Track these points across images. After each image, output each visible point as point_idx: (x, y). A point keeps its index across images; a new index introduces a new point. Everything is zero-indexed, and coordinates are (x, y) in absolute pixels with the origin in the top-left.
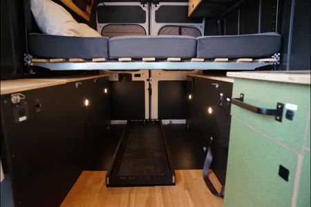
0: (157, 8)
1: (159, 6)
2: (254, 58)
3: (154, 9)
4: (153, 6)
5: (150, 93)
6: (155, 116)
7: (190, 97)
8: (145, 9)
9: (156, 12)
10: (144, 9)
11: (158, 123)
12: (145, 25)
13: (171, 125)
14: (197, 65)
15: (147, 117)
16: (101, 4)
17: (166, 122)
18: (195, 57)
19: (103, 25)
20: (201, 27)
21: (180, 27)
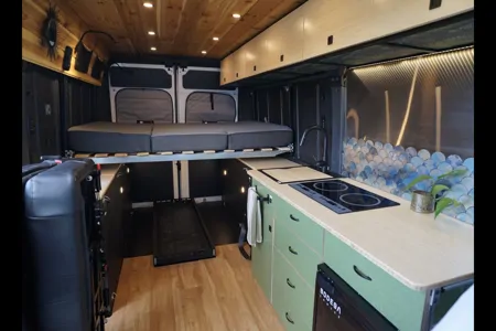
0: (184, 73)
1: (186, 70)
2: (274, 149)
3: (181, 73)
4: (180, 70)
5: (179, 169)
6: (186, 194)
7: (225, 173)
8: (171, 72)
9: (184, 76)
10: (169, 73)
11: (190, 202)
12: (171, 91)
13: (205, 203)
15: (176, 196)
16: (115, 65)
17: (199, 200)
18: (227, 148)
19: (118, 89)
20: (235, 94)
21: (212, 94)
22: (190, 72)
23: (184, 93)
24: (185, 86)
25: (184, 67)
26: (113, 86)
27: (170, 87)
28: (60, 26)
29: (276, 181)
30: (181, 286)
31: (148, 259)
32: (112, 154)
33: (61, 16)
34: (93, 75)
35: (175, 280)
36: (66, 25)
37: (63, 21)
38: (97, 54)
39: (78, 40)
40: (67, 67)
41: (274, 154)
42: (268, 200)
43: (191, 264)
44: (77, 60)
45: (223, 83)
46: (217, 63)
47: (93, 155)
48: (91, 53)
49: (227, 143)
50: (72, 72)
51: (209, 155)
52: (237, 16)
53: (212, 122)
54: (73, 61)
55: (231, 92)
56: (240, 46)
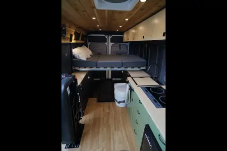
3: (110, 37)
6: (110, 77)
8: (107, 37)
11: (111, 80)
12: (107, 44)
14: (122, 69)
16: (89, 35)
18: (122, 67)
20: (128, 44)
21: (120, 45)
22: (113, 37)
23: (111, 44)
24: (111, 42)
25: (111, 35)
26: (89, 42)
27: (106, 42)
28: (67, 28)
29: (137, 84)
30: (104, 110)
31: (96, 99)
32: (85, 68)
33: (67, 25)
34: (82, 40)
35: (102, 108)
36: (69, 27)
37: (68, 26)
38: (83, 33)
39: (74, 31)
40: (71, 40)
41: (139, 69)
42: (133, 90)
43: (108, 103)
44: (75, 37)
45: (124, 41)
46: (122, 33)
47: (80, 68)
48: (80, 34)
49: (122, 65)
50: (73, 41)
51: (116, 69)
52: (127, 20)
53: (120, 54)
54: (73, 37)
55: (127, 44)
56: (130, 28)
